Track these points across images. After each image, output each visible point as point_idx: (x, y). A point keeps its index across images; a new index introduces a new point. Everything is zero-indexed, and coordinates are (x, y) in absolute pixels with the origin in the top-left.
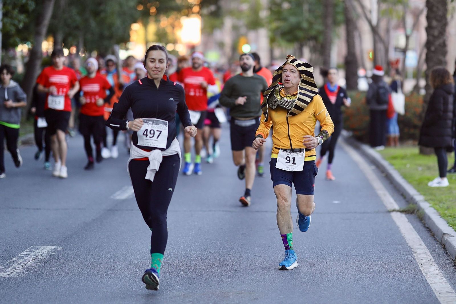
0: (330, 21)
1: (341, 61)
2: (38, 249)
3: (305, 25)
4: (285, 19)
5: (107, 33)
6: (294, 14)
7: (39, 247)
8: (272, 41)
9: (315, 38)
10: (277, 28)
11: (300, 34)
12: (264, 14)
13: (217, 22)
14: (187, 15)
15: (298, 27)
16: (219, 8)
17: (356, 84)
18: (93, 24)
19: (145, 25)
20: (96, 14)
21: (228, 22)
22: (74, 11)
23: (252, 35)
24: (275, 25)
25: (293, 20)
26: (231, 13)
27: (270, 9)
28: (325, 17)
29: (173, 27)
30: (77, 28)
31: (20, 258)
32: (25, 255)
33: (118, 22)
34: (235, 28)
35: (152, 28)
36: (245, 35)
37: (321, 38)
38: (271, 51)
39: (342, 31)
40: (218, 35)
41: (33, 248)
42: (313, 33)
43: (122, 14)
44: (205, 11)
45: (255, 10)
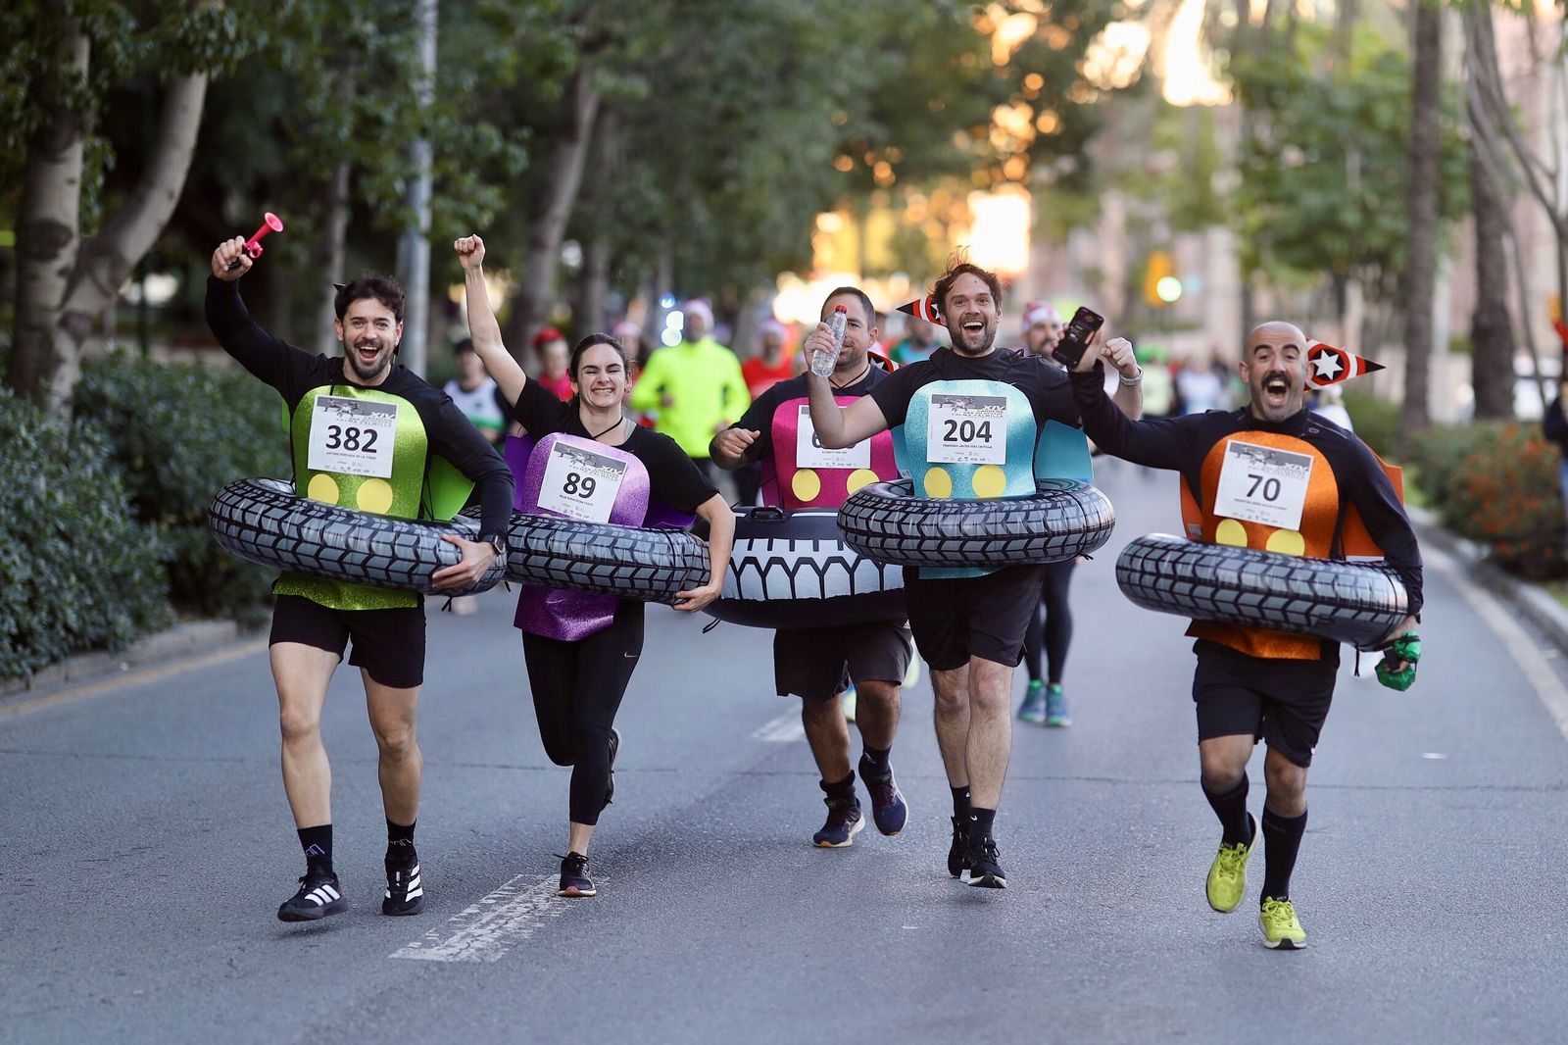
0: (1427, 203)
1: (1462, 327)
2: (537, 883)
3: (1351, 217)
4: (1290, 200)
5: (742, 242)
6: (1318, 183)
7: (540, 877)
8: (1249, 264)
9: (1382, 258)
10: (1266, 227)
11: (1335, 245)
12: (1225, 183)
13: (1079, 207)
14: (988, 188)
15: (1329, 222)
16: (1085, 165)
17: (1510, 398)
18: (701, 214)
19: (860, 216)
20: (711, 184)
21: (1115, 208)
22: (645, 175)
23: (1188, 247)
24: (1255, 217)
25: (1314, 200)
26: (1123, 179)
27: (1244, 168)
28: (1412, 191)
29: (945, 223)
30: (653, 226)
31: (486, 908)
32: (501, 901)
33: (776, 210)
34: (1135, 226)
35: (881, 226)
36: (1168, 249)
37: (1399, 258)
38: (1246, 297)
39: (1462, 233)
40: (1083, 247)
41: (523, 880)
42: (1376, 241)
43: (788, 185)
44: (1044, 174)
45: (1197, 171)
